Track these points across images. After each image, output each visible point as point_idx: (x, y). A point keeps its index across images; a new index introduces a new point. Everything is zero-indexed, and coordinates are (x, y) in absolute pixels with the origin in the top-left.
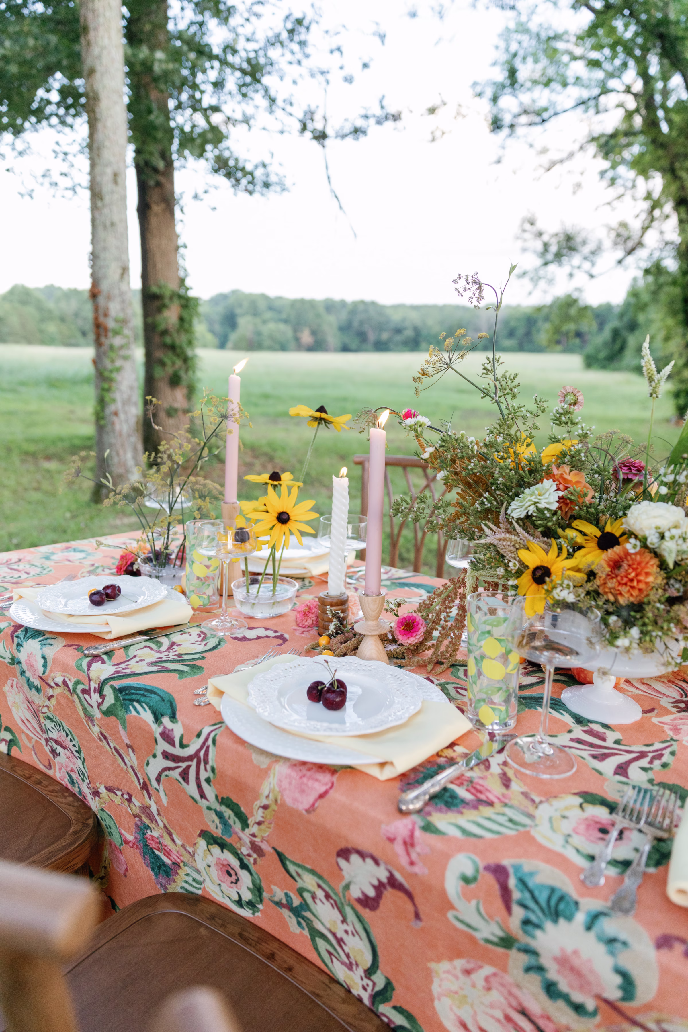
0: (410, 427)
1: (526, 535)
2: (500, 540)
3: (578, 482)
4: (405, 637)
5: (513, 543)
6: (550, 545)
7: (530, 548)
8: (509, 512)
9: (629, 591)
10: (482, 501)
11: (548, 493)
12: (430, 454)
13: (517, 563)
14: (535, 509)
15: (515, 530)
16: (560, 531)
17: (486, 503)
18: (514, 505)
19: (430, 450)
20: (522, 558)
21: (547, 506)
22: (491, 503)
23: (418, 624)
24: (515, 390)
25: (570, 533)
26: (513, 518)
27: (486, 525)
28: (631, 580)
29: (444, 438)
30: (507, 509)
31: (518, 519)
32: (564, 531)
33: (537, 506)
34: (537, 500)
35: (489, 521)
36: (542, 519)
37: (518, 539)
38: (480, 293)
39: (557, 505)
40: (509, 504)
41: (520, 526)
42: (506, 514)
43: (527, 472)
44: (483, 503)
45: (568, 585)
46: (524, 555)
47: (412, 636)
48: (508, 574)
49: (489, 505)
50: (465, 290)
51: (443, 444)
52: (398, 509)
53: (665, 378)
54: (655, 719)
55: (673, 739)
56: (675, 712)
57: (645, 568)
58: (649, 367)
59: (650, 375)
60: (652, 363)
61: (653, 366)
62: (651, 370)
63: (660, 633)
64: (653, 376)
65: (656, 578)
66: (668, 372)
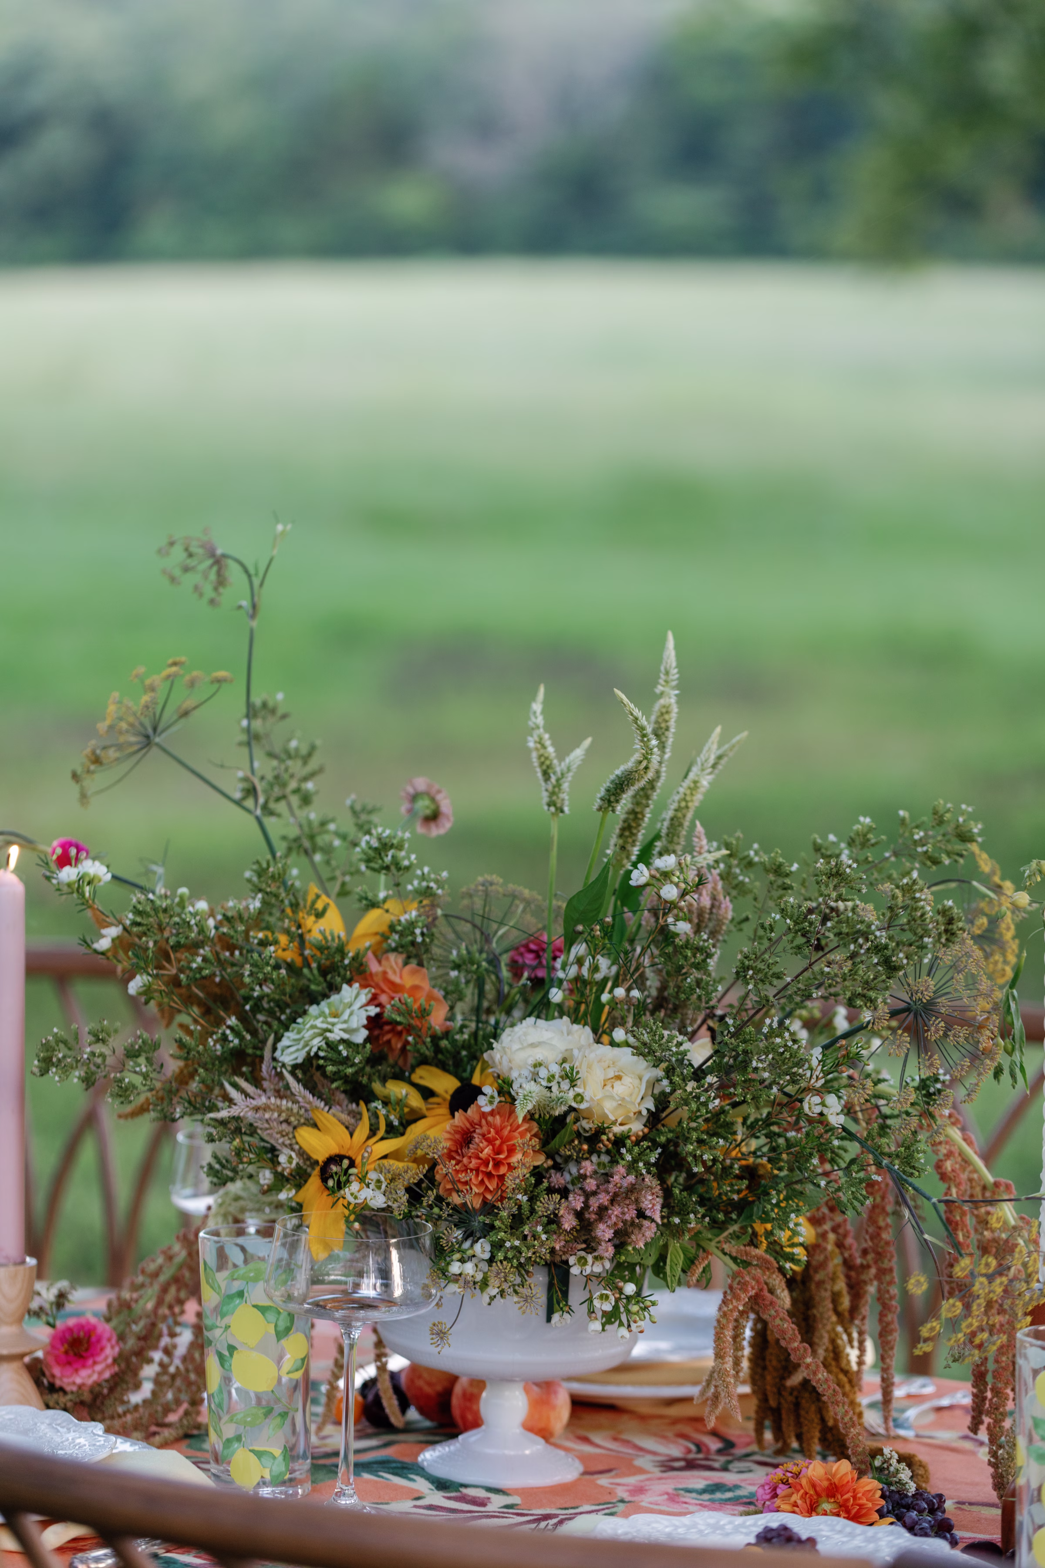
0: (69, 885)
1: (310, 1097)
2: (257, 1109)
3: (416, 988)
4: (69, 1370)
5: (284, 1116)
6: (357, 1116)
7: (319, 1124)
8: (277, 1054)
9: (482, 1182)
10: (224, 1034)
11: (348, 1012)
12: (113, 940)
13: (293, 1155)
14: (323, 1044)
15: (287, 1087)
16: (377, 1086)
17: (231, 1038)
18: (288, 1038)
19: (113, 931)
20: (305, 1147)
21: (346, 1036)
22: (242, 1039)
23: (99, 1340)
24: (310, 786)
25: (397, 1090)
26: (284, 1065)
27: (235, 1086)
28: (486, 1163)
29: (140, 908)
30: (274, 1049)
31: (295, 1067)
32: (384, 1086)
33: (326, 1038)
34: (325, 1026)
35: (241, 1075)
36: (334, 1063)
37: (295, 1108)
38: (219, 573)
39: (364, 1033)
40: (278, 1039)
41: (299, 1081)
42: (274, 1059)
43: (315, 972)
44: (224, 1039)
45: (379, 1181)
46: (307, 1137)
47: (84, 1366)
48: (281, 1180)
49: (236, 1041)
50: (186, 569)
51: (138, 919)
52: (51, 1058)
53: (571, 774)
54: (603, 1481)
55: (622, 1501)
56: (656, 1472)
57: (509, 1138)
58: (542, 751)
59: (544, 767)
60: (548, 743)
61: (551, 750)
62: (547, 758)
63: (517, 1243)
64: (550, 771)
65: (525, 1154)
66: (578, 762)
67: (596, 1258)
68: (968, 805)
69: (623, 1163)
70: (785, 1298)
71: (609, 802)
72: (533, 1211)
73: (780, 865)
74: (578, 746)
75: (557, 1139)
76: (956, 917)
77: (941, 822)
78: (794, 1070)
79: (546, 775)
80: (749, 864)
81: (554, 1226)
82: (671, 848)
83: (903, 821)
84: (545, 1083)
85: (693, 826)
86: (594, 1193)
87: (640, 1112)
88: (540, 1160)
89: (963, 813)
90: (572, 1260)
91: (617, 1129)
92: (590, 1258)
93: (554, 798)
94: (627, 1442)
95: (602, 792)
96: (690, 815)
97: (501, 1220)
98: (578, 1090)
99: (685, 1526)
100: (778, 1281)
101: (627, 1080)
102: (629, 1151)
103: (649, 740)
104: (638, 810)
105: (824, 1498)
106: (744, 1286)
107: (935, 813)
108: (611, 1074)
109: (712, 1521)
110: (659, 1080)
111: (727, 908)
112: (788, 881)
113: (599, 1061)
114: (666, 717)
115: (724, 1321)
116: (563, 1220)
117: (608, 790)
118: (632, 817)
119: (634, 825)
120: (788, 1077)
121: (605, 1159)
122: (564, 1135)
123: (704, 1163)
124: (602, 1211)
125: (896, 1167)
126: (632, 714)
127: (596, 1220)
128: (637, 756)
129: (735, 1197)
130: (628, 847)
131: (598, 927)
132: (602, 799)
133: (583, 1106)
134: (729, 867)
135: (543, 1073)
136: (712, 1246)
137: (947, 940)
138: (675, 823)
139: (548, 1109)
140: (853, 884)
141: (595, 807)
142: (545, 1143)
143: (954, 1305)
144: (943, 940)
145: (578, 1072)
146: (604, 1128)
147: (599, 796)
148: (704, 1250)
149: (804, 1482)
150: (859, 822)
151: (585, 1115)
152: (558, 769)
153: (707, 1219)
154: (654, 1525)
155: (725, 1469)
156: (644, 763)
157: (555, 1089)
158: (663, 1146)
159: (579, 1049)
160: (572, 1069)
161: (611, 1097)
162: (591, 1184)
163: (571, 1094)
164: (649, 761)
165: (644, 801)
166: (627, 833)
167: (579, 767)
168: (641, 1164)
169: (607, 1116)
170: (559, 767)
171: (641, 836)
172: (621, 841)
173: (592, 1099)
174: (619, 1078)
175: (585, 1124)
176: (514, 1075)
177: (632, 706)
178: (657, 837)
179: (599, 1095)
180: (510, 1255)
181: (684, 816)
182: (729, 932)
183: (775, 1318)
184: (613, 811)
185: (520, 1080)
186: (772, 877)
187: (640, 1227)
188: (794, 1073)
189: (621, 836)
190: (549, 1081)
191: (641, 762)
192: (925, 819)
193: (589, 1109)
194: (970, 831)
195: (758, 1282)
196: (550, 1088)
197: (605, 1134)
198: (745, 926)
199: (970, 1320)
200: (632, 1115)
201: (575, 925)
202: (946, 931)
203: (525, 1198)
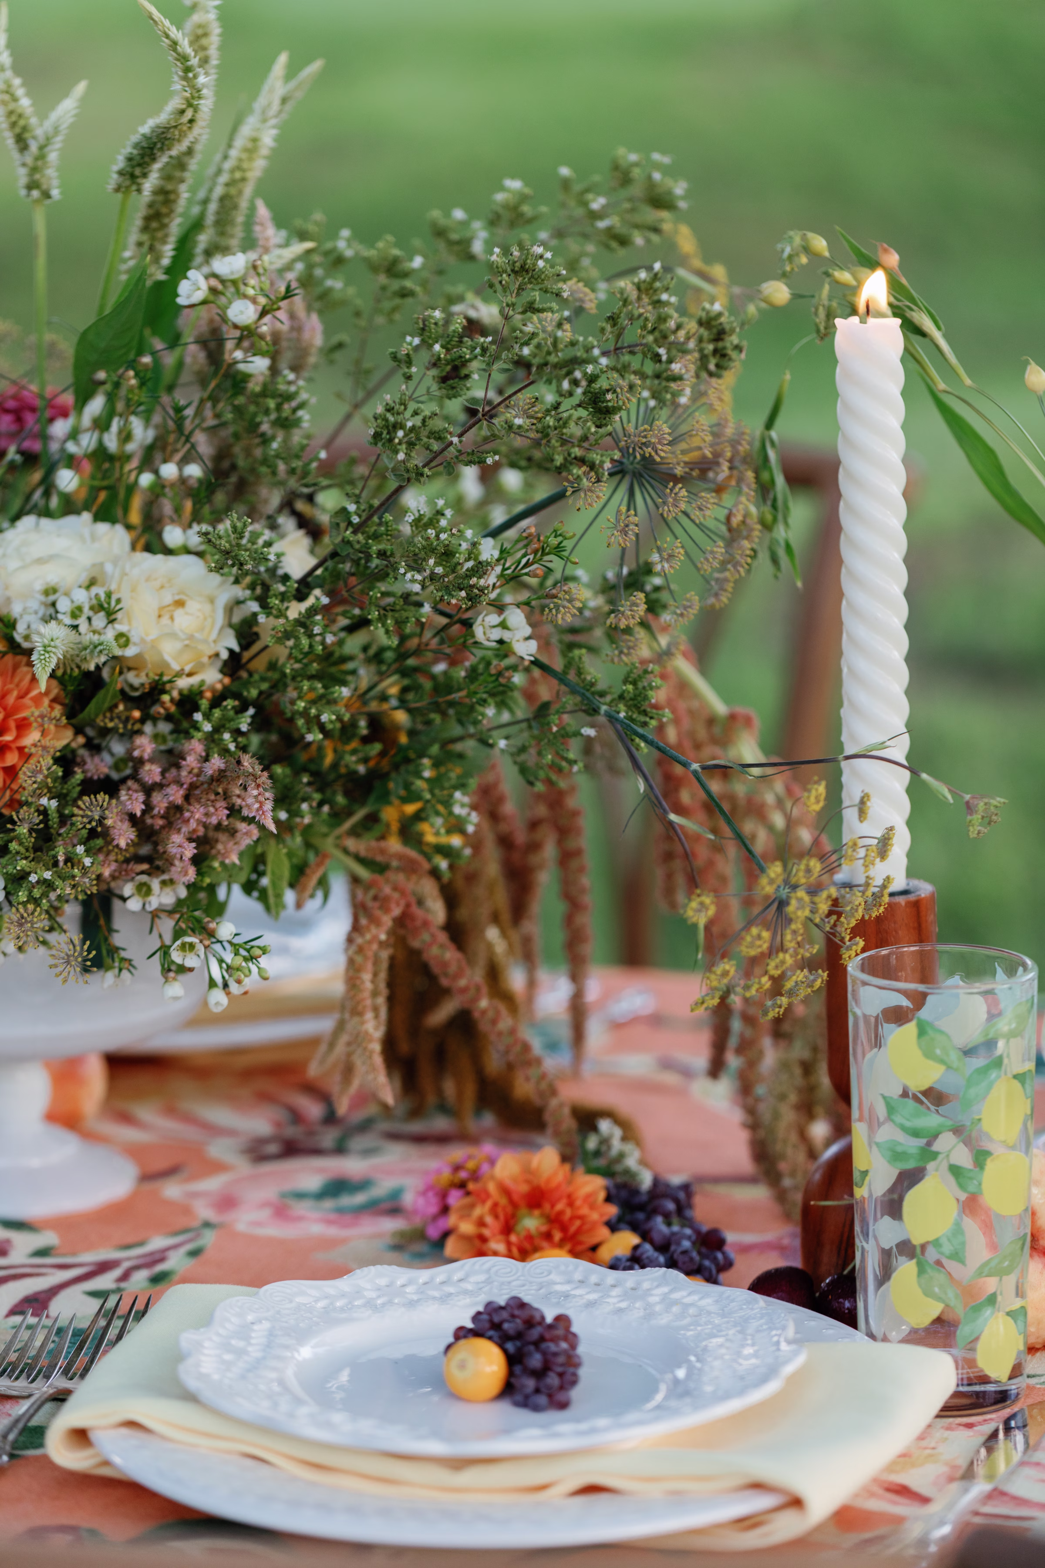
53: (59, 138)
54: (172, 1190)
55: (207, 1225)
56: (243, 1166)
57: (16, 709)
58: (12, 106)
59: (18, 130)
60: (20, 92)
61: (25, 102)
62: (20, 116)
63: (48, 875)
64: (27, 135)
65: (44, 733)
66: (69, 120)
67: (164, 883)
68: (663, 152)
69: (199, 735)
70: (437, 911)
71: (133, 176)
72: (64, 819)
73: (395, 261)
74: (66, 94)
75: (92, 707)
76: (727, 327)
77: (625, 180)
78: (474, 581)
79: (22, 142)
80: (338, 261)
81: (99, 842)
82: (224, 242)
83: (566, 184)
84: (68, 621)
85: (252, 208)
86: (159, 786)
87: (217, 655)
88: (65, 738)
89: (658, 166)
90: (128, 890)
91: (183, 683)
92: (155, 884)
93: (37, 176)
94: (189, 1119)
95: (120, 163)
96: (248, 190)
97: (18, 838)
98: (120, 627)
99: (343, 1295)
100: (429, 889)
101: (194, 606)
102: (207, 716)
103: (195, 77)
104: (169, 187)
105: (523, 1211)
106: (384, 903)
107: (616, 167)
108: (168, 598)
109: (383, 1282)
110: (239, 602)
111: (313, 329)
112: (408, 284)
113: (148, 580)
114: (204, 41)
115: (359, 959)
116: (114, 833)
117: (130, 159)
118: (160, 198)
119: (164, 210)
120: (463, 594)
121: (164, 727)
122: (102, 699)
123: (322, 728)
124: (175, 812)
125: (622, 715)
126: (167, 36)
127: (163, 827)
128: (176, 103)
129: (361, 769)
130: (158, 246)
131: (131, 373)
132: (121, 173)
133: (130, 652)
134: (310, 267)
135: (64, 605)
136: (328, 845)
137: (718, 366)
138: (227, 203)
139: (78, 660)
140: (547, 284)
141: (111, 186)
142: (71, 714)
143: (759, 937)
144: (712, 367)
145: (118, 601)
146: (164, 683)
147: (116, 168)
148: (317, 852)
149: (492, 1187)
150: (503, 189)
151: (131, 664)
152: (39, 132)
153: (326, 809)
154: (299, 1299)
155: (340, 1150)
156: (189, 114)
157: (83, 627)
158: (256, 704)
159: (115, 562)
160: (109, 595)
161: (173, 635)
162: (152, 772)
163: (109, 635)
164: (196, 110)
165: (177, 174)
166: (154, 225)
167: (72, 126)
168: (227, 736)
169: (167, 665)
170: (39, 130)
171: (176, 227)
172: (145, 238)
173: (143, 641)
174: (180, 604)
175: (133, 678)
176: (16, 610)
177: (167, 23)
178: (197, 226)
179: (153, 634)
180: (37, 893)
181: (240, 193)
182: (316, 367)
183: (430, 945)
184: (139, 191)
185: (27, 618)
186: (383, 279)
187: (232, 832)
188: (473, 586)
189: (145, 229)
190: (74, 616)
191: (182, 112)
192: (597, 178)
193: (139, 657)
194: (670, 193)
195: (403, 893)
196: (75, 627)
197: (164, 692)
198: (338, 356)
199: (781, 955)
200: (205, 660)
201: (94, 371)
202: (715, 351)
203: (54, 803)
